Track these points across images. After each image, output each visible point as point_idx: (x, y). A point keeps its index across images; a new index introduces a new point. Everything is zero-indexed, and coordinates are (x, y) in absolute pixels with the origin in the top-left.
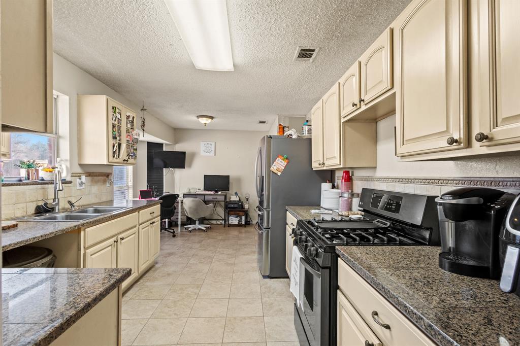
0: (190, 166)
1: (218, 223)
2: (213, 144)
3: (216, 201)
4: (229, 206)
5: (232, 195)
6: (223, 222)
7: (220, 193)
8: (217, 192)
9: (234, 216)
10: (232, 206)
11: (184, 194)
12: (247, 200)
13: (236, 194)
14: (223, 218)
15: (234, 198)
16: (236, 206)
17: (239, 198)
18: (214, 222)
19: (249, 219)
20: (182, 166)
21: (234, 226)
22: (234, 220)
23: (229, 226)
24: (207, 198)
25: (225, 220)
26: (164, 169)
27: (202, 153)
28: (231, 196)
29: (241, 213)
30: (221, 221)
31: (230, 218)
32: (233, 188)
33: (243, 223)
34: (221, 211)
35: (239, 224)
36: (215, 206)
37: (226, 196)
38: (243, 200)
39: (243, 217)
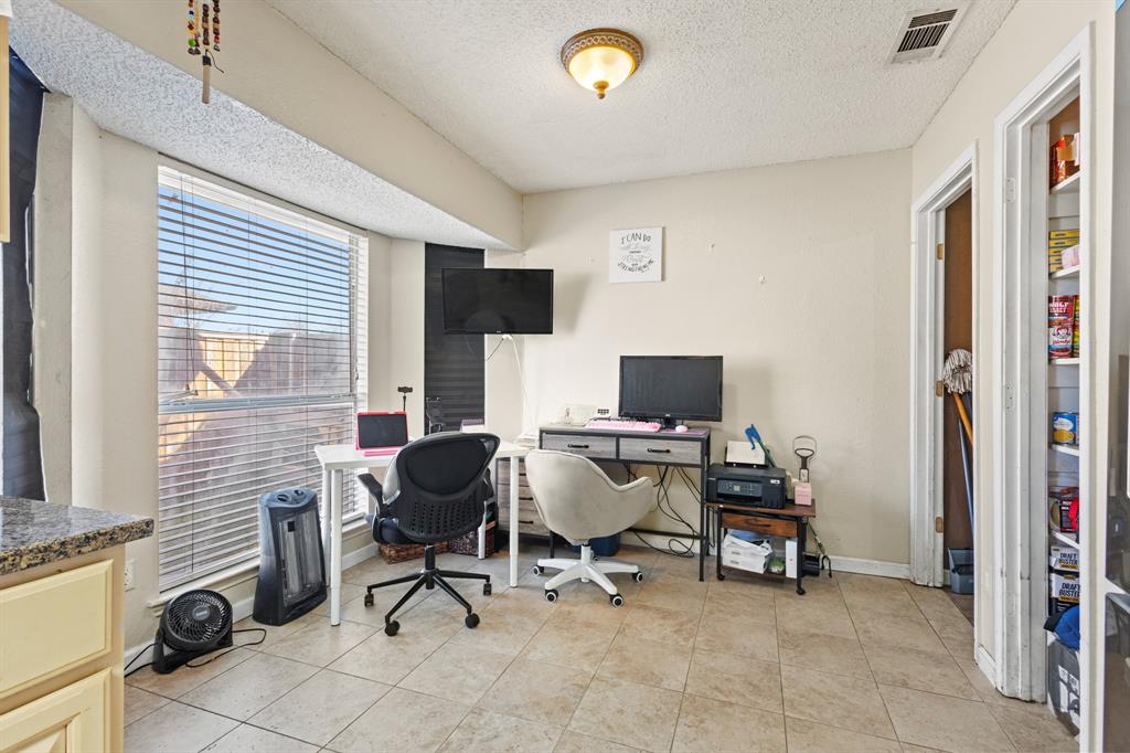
0: (571, 325)
1: (677, 546)
2: (656, 234)
3: (668, 465)
4: (724, 488)
5: (735, 439)
6: (696, 547)
7: (680, 429)
8: (669, 423)
9: (749, 534)
10: (737, 488)
11: (542, 432)
12: (804, 462)
13: (752, 433)
14: (698, 529)
15: (743, 453)
16: (754, 490)
17: (767, 452)
18: (660, 542)
19: (811, 548)
20: (545, 327)
21: (747, 577)
22: (743, 553)
23: (721, 578)
24: (630, 450)
25: (702, 538)
26: (486, 336)
27: (617, 275)
28: (730, 444)
29: (779, 527)
30: (688, 542)
31: (728, 540)
32: (738, 411)
33: (792, 572)
34: (686, 504)
35: (768, 570)
36: (662, 481)
37: (706, 445)
38: (786, 461)
39: (791, 547)
